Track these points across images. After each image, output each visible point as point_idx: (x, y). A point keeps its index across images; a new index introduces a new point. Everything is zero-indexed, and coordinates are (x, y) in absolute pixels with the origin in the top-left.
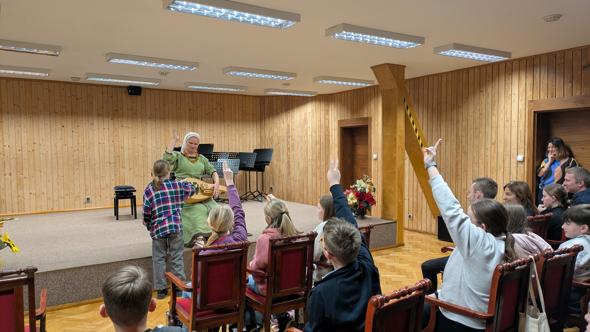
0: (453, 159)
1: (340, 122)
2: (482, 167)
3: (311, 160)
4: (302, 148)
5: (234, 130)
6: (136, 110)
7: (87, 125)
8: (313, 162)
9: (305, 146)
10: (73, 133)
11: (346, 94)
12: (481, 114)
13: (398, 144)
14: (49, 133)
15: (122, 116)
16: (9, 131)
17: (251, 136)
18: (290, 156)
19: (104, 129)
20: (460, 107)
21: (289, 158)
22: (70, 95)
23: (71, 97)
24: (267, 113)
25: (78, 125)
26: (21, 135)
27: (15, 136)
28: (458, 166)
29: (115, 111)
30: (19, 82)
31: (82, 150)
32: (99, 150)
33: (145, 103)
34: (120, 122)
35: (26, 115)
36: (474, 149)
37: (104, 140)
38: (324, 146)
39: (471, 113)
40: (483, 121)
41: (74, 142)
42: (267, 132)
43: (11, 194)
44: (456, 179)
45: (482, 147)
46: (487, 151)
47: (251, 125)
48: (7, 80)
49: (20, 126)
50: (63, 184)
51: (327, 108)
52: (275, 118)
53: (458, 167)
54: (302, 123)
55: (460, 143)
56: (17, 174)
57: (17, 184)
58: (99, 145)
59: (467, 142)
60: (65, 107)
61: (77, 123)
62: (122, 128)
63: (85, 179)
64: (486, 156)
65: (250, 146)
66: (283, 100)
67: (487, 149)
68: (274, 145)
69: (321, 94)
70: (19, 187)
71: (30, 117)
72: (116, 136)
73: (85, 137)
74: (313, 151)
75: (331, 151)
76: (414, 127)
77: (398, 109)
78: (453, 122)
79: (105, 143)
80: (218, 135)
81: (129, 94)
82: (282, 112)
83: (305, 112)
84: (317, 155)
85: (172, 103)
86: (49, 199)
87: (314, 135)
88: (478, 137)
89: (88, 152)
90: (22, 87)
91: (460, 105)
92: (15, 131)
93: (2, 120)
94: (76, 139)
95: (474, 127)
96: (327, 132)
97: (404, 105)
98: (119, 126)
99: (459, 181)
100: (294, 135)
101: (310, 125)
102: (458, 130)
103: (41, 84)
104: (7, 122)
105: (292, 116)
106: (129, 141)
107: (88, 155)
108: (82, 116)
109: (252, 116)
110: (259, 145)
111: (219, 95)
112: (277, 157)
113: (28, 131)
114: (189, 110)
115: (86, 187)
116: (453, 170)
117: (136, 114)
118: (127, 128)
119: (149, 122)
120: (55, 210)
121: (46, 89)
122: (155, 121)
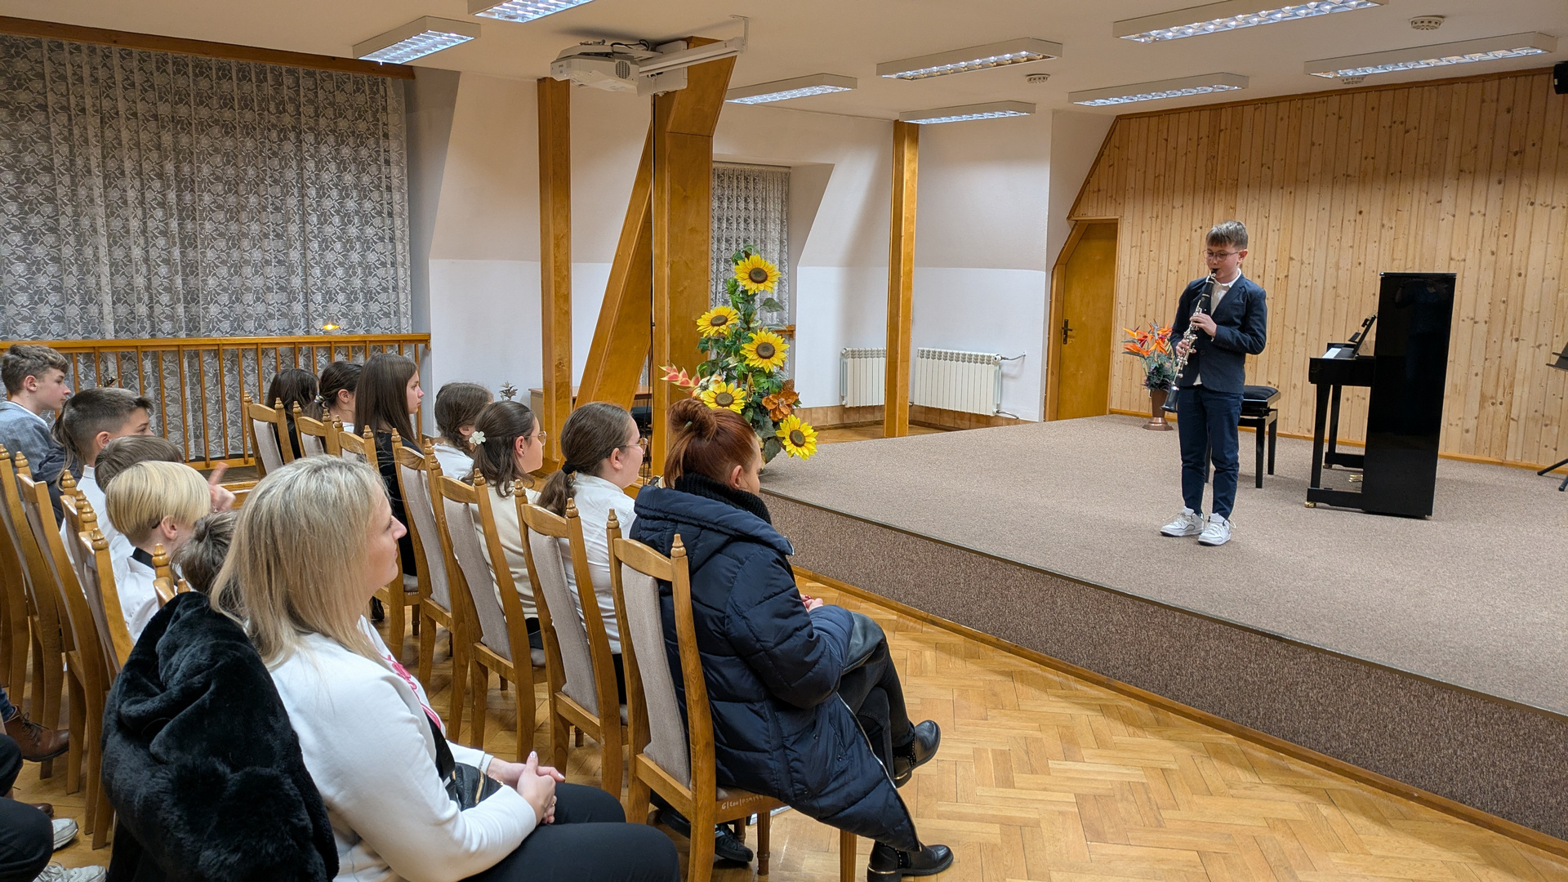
10: (1383, 231)
14: (1326, 233)
15: (1538, 171)
22: (1388, 123)
25: (1398, 207)
34: (1525, 190)
58: (1449, 263)
60: (1373, 158)
62: (1530, 208)
71: (1291, 192)
72: (1506, 236)
79: (1470, 255)
90: (1282, 119)
94: (1386, 247)
98: (1520, 203)
103: (1324, 103)
113: (1282, 227)
118: (1549, 208)
121: (1333, 115)
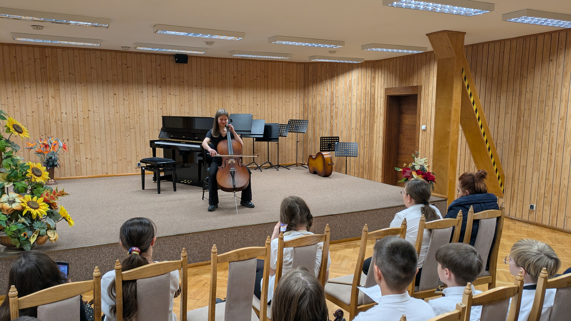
0: (512, 133)
1: (387, 90)
2: (546, 143)
3: (354, 129)
4: (345, 117)
5: (277, 98)
6: (183, 78)
7: (137, 92)
8: (357, 131)
9: (349, 114)
10: (124, 101)
11: (395, 60)
12: (549, 86)
13: (453, 118)
14: (103, 101)
15: (170, 85)
16: (65, 98)
17: (294, 103)
18: (333, 125)
19: (153, 96)
20: (525, 78)
21: (332, 126)
22: (121, 64)
23: (122, 65)
24: (311, 80)
25: (129, 93)
26: (77, 103)
27: (72, 104)
28: (517, 141)
29: (163, 79)
30: (73, 51)
31: (133, 117)
32: (149, 117)
33: (192, 71)
34: (167, 90)
35: (81, 83)
36: (538, 123)
37: (153, 107)
38: (368, 115)
39: (537, 84)
40: (551, 93)
41: (125, 109)
42: (310, 100)
43: (69, 159)
44: (515, 155)
45: (548, 122)
46: (553, 126)
47: (295, 93)
48: (63, 50)
49: (75, 94)
50: (116, 150)
51: (373, 75)
52: (319, 85)
53: (517, 143)
54: (346, 91)
55: (522, 117)
56: (74, 140)
57: (74, 149)
58: (149, 112)
59: (530, 116)
60: (117, 75)
61: (128, 91)
62: (170, 95)
63: (136, 145)
64: (552, 132)
65: (292, 113)
66: (328, 67)
67: (553, 124)
68: (317, 113)
69: (367, 61)
70: (76, 152)
71: (85, 85)
72: (164, 104)
73: (135, 104)
74: (357, 120)
75: (376, 120)
76: (472, 100)
77: (455, 80)
78: (516, 93)
79: (154, 110)
80: (262, 103)
81: (176, 62)
82: (326, 79)
83: (350, 79)
84: (362, 124)
85: (217, 71)
86: (103, 164)
87: (359, 103)
88: (544, 110)
89: (138, 120)
90: (76, 56)
91: (525, 75)
92: (71, 98)
93: (59, 88)
94: (127, 107)
95: (540, 100)
96: (372, 101)
97: (462, 76)
98: (167, 94)
99: (518, 157)
100: (338, 103)
101: (355, 92)
102: (520, 102)
103: (94, 53)
104: (64, 90)
105: (337, 83)
106: (177, 109)
107: (139, 122)
108: (133, 84)
109: (296, 83)
110: (302, 112)
111: (264, 62)
112: (320, 126)
113: (83, 99)
114: (234, 78)
115: (137, 153)
116: (512, 145)
117: (183, 82)
118: (175, 96)
119: (195, 90)
120: (109, 174)
121: (99, 58)
122: (201, 89)
